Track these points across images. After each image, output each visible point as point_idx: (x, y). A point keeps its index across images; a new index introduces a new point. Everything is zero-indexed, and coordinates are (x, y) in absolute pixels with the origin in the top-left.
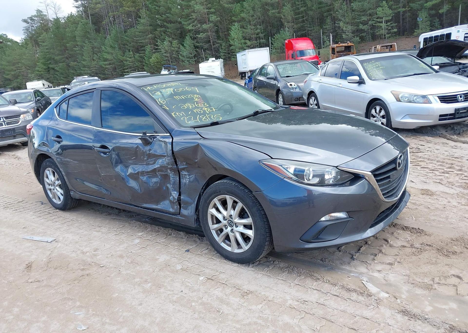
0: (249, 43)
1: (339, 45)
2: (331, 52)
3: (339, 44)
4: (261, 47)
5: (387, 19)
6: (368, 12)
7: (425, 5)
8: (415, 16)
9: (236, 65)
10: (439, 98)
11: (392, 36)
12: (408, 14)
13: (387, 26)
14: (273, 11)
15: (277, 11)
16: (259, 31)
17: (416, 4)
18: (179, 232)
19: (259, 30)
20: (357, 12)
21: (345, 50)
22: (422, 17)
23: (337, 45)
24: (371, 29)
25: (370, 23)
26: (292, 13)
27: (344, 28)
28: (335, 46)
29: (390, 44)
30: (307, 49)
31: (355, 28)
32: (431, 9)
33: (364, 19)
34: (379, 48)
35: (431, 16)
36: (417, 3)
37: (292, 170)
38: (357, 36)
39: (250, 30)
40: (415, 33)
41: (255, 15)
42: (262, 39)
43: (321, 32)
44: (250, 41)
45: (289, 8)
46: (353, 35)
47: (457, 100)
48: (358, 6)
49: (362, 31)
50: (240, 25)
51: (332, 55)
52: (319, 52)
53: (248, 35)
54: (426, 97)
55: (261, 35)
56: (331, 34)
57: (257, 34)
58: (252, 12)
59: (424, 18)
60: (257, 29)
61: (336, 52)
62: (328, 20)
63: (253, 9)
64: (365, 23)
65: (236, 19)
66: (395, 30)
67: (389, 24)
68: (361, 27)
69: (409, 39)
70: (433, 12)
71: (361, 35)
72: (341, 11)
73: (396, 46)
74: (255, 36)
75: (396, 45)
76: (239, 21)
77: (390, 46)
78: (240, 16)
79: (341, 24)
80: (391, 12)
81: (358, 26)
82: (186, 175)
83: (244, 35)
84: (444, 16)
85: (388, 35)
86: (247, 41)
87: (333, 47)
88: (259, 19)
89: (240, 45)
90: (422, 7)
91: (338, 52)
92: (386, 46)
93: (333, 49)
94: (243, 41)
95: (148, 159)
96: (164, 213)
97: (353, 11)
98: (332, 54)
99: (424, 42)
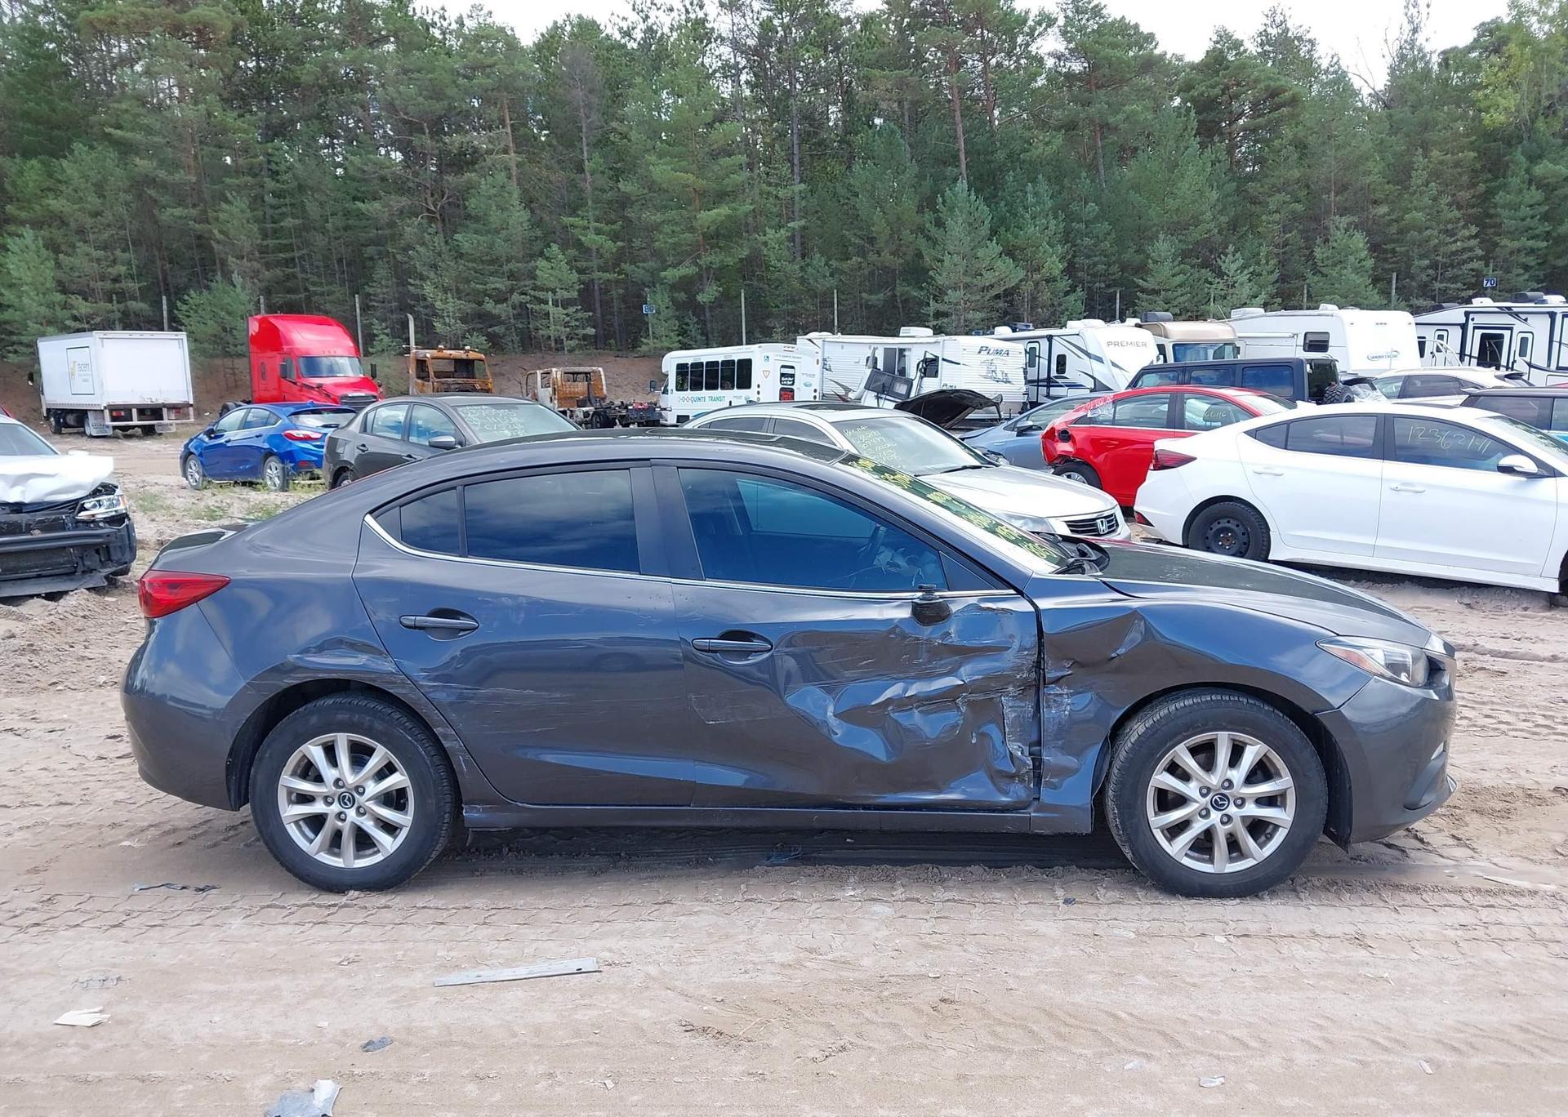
0: (83, 307)
1: (440, 354)
2: (412, 371)
3: (441, 350)
4: (127, 327)
5: (566, 295)
6: (506, 268)
7: (663, 274)
8: (635, 299)
9: (31, 378)
11: (580, 347)
12: (617, 292)
13: (567, 315)
14: (178, 212)
15: (194, 212)
16: (123, 269)
17: (638, 267)
19: (125, 268)
20: (474, 261)
21: (456, 371)
22: (656, 306)
23: (434, 352)
24: (517, 317)
25: (516, 298)
26: (255, 228)
27: (439, 303)
28: (428, 355)
29: (587, 369)
30: (333, 354)
31: (469, 307)
32: (674, 287)
33: (498, 286)
34: (559, 376)
35: (678, 305)
36: (641, 265)
37: (1380, 657)
38: (480, 330)
39: (83, 260)
40: (643, 346)
41: (107, 213)
42: (135, 299)
43: (357, 305)
44: (86, 299)
45: (242, 211)
46: (465, 327)
48: (475, 245)
49: (494, 320)
50: (43, 238)
51: (419, 381)
52: (373, 367)
53: (79, 277)
54: (1045, 522)
55: (133, 286)
56: (410, 316)
57: (116, 280)
58: (93, 201)
59: (663, 307)
60: (114, 262)
61: (432, 374)
62: (381, 272)
63: (99, 189)
64: (500, 299)
65: (24, 215)
66: (591, 331)
67: (571, 310)
68: (489, 305)
69: (624, 360)
70: (682, 296)
71: (489, 330)
72: (421, 249)
73: (603, 377)
74: (108, 285)
75: (602, 373)
76: (37, 225)
77: (586, 373)
78: (41, 205)
79: (428, 289)
80: (575, 276)
81: (480, 304)
82: (1061, 695)
83: (60, 274)
84: (707, 310)
85: (573, 343)
86: (77, 301)
87: (420, 357)
88: (122, 227)
89: (43, 310)
90: (654, 281)
91: (438, 375)
92: (573, 373)
93: (421, 364)
94: (59, 297)
97: (461, 256)
98: (418, 378)
99: (678, 374)
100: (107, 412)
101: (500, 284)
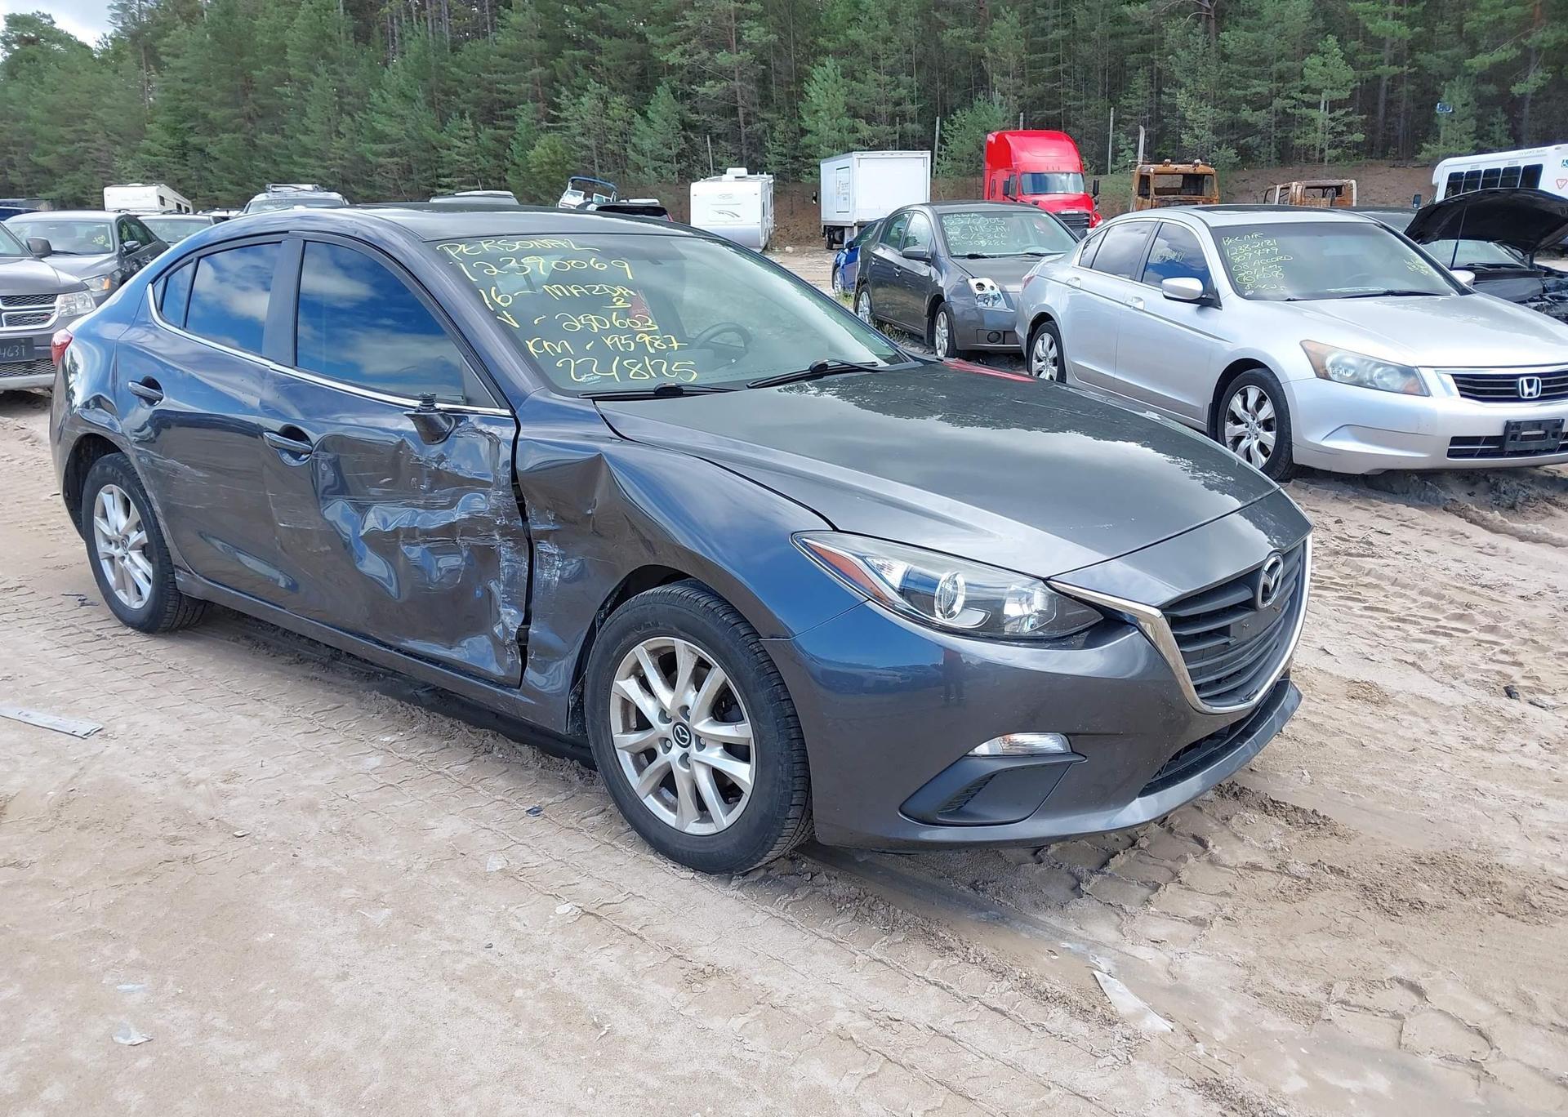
0: (865, 130)
1: (1166, 169)
2: (1135, 189)
3: (1167, 164)
4: (905, 147)
5: (1336, 95)
6: (1274, 68)
7: (1468, 62)
8: (1428, 98)
9: (815, 198)
10: (1456, 381)
11: (1347, 157)
12: (1406, 88)
13: (1332, 119)
14: (958, 32)
15: (971, 31)
16: (903, 92)
17: (1438, 56)
18: (518, 747)
19: (905, 92)
20: (1240, 62)
21: (1183, 187)
22: (1452, 102)
23: (1160, 168)
24: (1278, 125)
25: (1278, 103)
26: (1022, 43)
27: (1190, 113)
28: (1152, 170)
29: (1337, 182)
30: (1056, 170)
31: (1224, 116)
32: (1484, 78)
33: (1258, 89)
34: (1299, 191)
35: (1484, 102)
36: (1442, 53)
37: (895, 577)
38: (1230, 143)
39: (873, 86)
40: (1423, 153)
41: (896, 39)
42: (912, 121)
43: (1112, 119)
44: (869, 123)
45: (1013, 27)
46: (1215, 139)
47: (1515, 392)
48: (1242, 44)
49: (1249, 128)
50: (842, 66)
51: (1139, 198)
52: (1096, 184)
53: (867, 102)
54: (1414, 374)
55: (911, 108)
56: (1142, 128)
57: (898, 104)
58: (885, 27)
59: (1458, 105)
60: (898, 86)
61: (1152, 190)
62: (1140, 81)
63: (892, 16)
64: (1259, 104)
65: (830, 45)
66: (1359, 137)
67: (1338, 113)
68: (1246, 114)
69: (1400, 171)
70: (1491, 89)
71: (1242, 142)
72: (1183, 54)
73: (1355, 191)
74: (890, 108)
75: (1355, 186)
76: (840, 54)
77: (1336, 187)
78: (846, 36)
79: (1181, 98)
80: (1349, 73)
81: (1237, 111)
82: (553, 555)
83: (852, 100)
84: (1527, 105)
85: (1334, 153)
86: (861, 124)
87: (1144, 172)
88: (909, 52)
89: (835, 134)
90: (1456, 69)
91: (1158, 191)
92: (1323, 188)
93: (1145, 180)
94: (847, 122)
95: (431, 490)
96: (470, 676)
97: (1225, 57)
98: (1139, 195)
99: (1449, 185)
100: (856, 228)
101: (1260, 87)
